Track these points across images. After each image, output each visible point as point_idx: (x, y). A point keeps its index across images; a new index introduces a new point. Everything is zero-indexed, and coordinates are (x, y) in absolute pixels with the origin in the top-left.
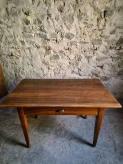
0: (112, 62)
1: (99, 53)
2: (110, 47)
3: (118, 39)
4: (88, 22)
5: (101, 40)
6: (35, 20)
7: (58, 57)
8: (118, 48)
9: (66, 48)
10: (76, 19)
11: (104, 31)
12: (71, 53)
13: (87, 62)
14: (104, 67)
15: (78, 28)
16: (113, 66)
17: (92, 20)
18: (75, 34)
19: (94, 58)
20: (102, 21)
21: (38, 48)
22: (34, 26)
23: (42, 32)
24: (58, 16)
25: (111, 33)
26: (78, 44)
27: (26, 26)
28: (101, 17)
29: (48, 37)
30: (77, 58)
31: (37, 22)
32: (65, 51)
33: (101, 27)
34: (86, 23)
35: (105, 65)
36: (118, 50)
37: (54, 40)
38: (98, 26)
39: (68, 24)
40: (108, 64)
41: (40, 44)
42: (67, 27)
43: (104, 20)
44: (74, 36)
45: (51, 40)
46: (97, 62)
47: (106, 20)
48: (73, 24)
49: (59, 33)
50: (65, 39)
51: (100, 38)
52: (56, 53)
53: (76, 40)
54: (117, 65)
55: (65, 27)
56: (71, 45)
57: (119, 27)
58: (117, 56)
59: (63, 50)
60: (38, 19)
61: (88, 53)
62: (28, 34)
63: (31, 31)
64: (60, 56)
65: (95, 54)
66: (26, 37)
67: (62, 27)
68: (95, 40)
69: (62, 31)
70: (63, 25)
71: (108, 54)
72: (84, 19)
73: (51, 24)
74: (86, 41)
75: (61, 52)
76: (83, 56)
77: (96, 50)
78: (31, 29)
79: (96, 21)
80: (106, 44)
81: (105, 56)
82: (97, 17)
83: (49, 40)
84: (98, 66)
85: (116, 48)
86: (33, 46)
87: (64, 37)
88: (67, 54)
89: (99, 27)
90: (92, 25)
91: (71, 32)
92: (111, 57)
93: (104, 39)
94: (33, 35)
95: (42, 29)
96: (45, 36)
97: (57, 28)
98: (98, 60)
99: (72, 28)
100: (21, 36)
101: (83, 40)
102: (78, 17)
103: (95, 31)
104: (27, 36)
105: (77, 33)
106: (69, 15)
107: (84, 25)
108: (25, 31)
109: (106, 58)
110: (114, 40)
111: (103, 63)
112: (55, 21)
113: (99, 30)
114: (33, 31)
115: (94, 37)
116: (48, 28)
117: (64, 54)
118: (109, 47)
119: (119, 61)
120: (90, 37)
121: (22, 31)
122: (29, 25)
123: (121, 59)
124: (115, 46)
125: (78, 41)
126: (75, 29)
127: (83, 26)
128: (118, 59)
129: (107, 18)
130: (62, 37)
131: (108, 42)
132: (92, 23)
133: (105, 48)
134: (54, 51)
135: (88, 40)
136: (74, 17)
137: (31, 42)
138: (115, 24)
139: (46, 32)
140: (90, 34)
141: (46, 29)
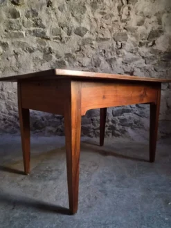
0: (145, 65)
1: (126, 53)
2: (140, 43)
3: (148, 31)
4: (106, 11)
5: (126, 35)
6: (28, 11)
7: (65, 64)
8: (150, 44)
9: (76, 49)
10: (89, 9)
11: (128, 22)
12: (84, 56)
13: (109, 68)
14: (135, 74)
15: (92, 20)
16: (147, 70)
17: (111, 9)
18: (88, 28)
19: (119, 61)
20: (125, 10)
21: (31, 51)
22: (26, 20)
23: (38, 28)
24: (63, 5)
25: (139, 25)
26: (94, 42)
27: (13, 20)
28: (123, 4)
29: (48, 34)
30: (93, 63)
31: (31, 14)
32: (75, 54)
33: (124, 17)
34: (103, 13)
35: (136, 69)
36: (151, 46)
37: (56, 39)
38: (120, 15)
39: (78, 15)
40: (141, 69)
41: (35, 46)
42: (77, 19)
43: (127, 8)
44: (87, 30)
45: (52, 39)
46: (124, 66)
47: (129, 8)
48: (85, 15)
49: (65, 28)
50: (74, 36)
51: (124, 31)
52: (60, 57)
53: (91, 36)
54: (153, 69)
55: (73, 20)
56: (84, 44)
57: (147, 17)
58: (151, 55)
59: (71, 52)
60: (32, 10)
61: (109, 54)
62: (15, 31)
63: (20, 28)
64: (66, 62)
65: (120, 55)
66: (11, 36)
67: (68, 19)
68: (118, 34)
69: (70, 25)
70: (71, 17)
71: (138, 54)
72: (100, 7)
73: (53, 16)
74: (105, 37)
75: (68, 55)
76: (102, 58)
77: (121, 48)
78: (21, 24)
79: (116, 10)
80: (133, 39)
81: (135, 57)
82: (117, 5)
83: (49, 39)
84: (126, 73)
85: (147, 43)
86: (23, 49)
87: (73, 33)
88: (78, 58)
89: (121, 18)
90: (111, 15)
91: (82, 25)
92: (143, 57)
93: (130, 32)
94: (24, 33)
95: (39, 24)
96: (44, 33)
97: (62, 21)
98: (125, 63)
99: (84, 21)
100: (4, 36)
101: (101, 36)
102: (92, 6)
103: (116, 23)
104: (13, 35)
105: (92, 26)
106: (79, 4)
107: (101, 16)
108: (11, 29)
109: (136, 59)
110: (144, 34)
111: (133, 66)
112: (59, 12)
113: (122, 21)
114: (23, 27)
115: (116, 30)
116: (47, 22)
117: (74, 58)
118: (138, 44)
119: (155, 62)
120: (111, 31)
121: (6, 28)
122: (18, 19)
123: (156, 59)
124: (147, 41)
125: (94, 37)
126: (88, 21)
127: (99, 16)
128: (153, 60)
129: (131, 6)
130: (69, 33)
131: (136, 37)
132: (112, 12)
133: (133, 46)
134: (57, 56)
135: (108, 35)
136: (86, 6)
137: (19, 44)
138: (142, 13)
139: (44, 28)
140: (110, 27)
141: (44, 23)
